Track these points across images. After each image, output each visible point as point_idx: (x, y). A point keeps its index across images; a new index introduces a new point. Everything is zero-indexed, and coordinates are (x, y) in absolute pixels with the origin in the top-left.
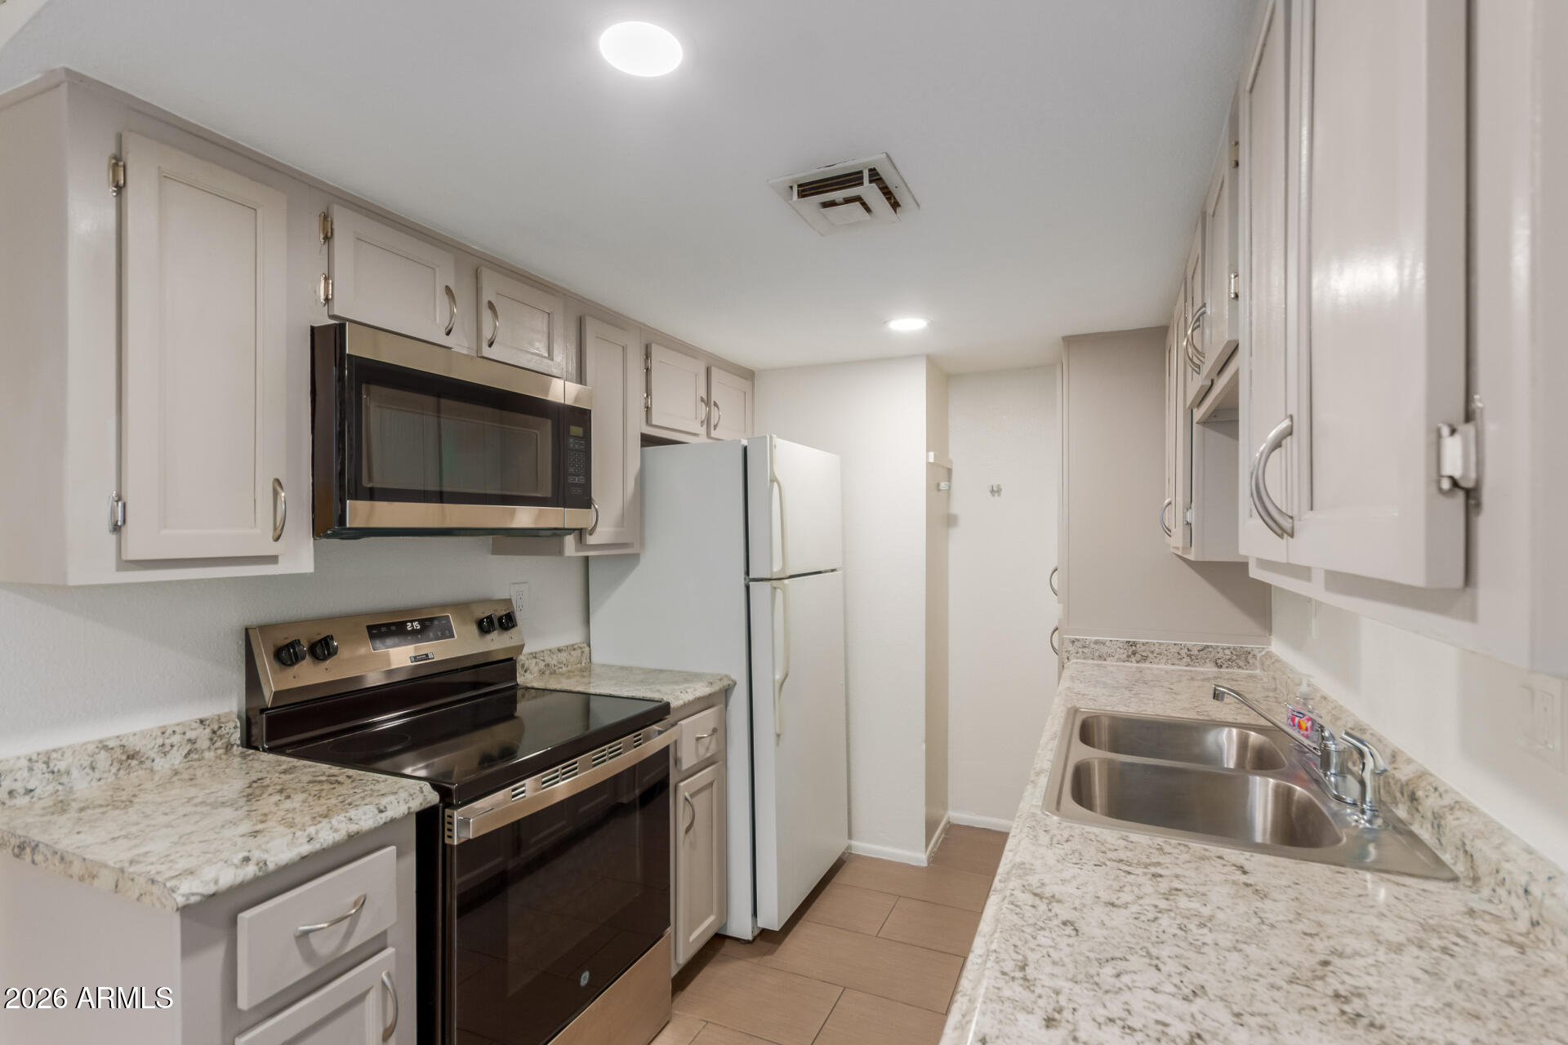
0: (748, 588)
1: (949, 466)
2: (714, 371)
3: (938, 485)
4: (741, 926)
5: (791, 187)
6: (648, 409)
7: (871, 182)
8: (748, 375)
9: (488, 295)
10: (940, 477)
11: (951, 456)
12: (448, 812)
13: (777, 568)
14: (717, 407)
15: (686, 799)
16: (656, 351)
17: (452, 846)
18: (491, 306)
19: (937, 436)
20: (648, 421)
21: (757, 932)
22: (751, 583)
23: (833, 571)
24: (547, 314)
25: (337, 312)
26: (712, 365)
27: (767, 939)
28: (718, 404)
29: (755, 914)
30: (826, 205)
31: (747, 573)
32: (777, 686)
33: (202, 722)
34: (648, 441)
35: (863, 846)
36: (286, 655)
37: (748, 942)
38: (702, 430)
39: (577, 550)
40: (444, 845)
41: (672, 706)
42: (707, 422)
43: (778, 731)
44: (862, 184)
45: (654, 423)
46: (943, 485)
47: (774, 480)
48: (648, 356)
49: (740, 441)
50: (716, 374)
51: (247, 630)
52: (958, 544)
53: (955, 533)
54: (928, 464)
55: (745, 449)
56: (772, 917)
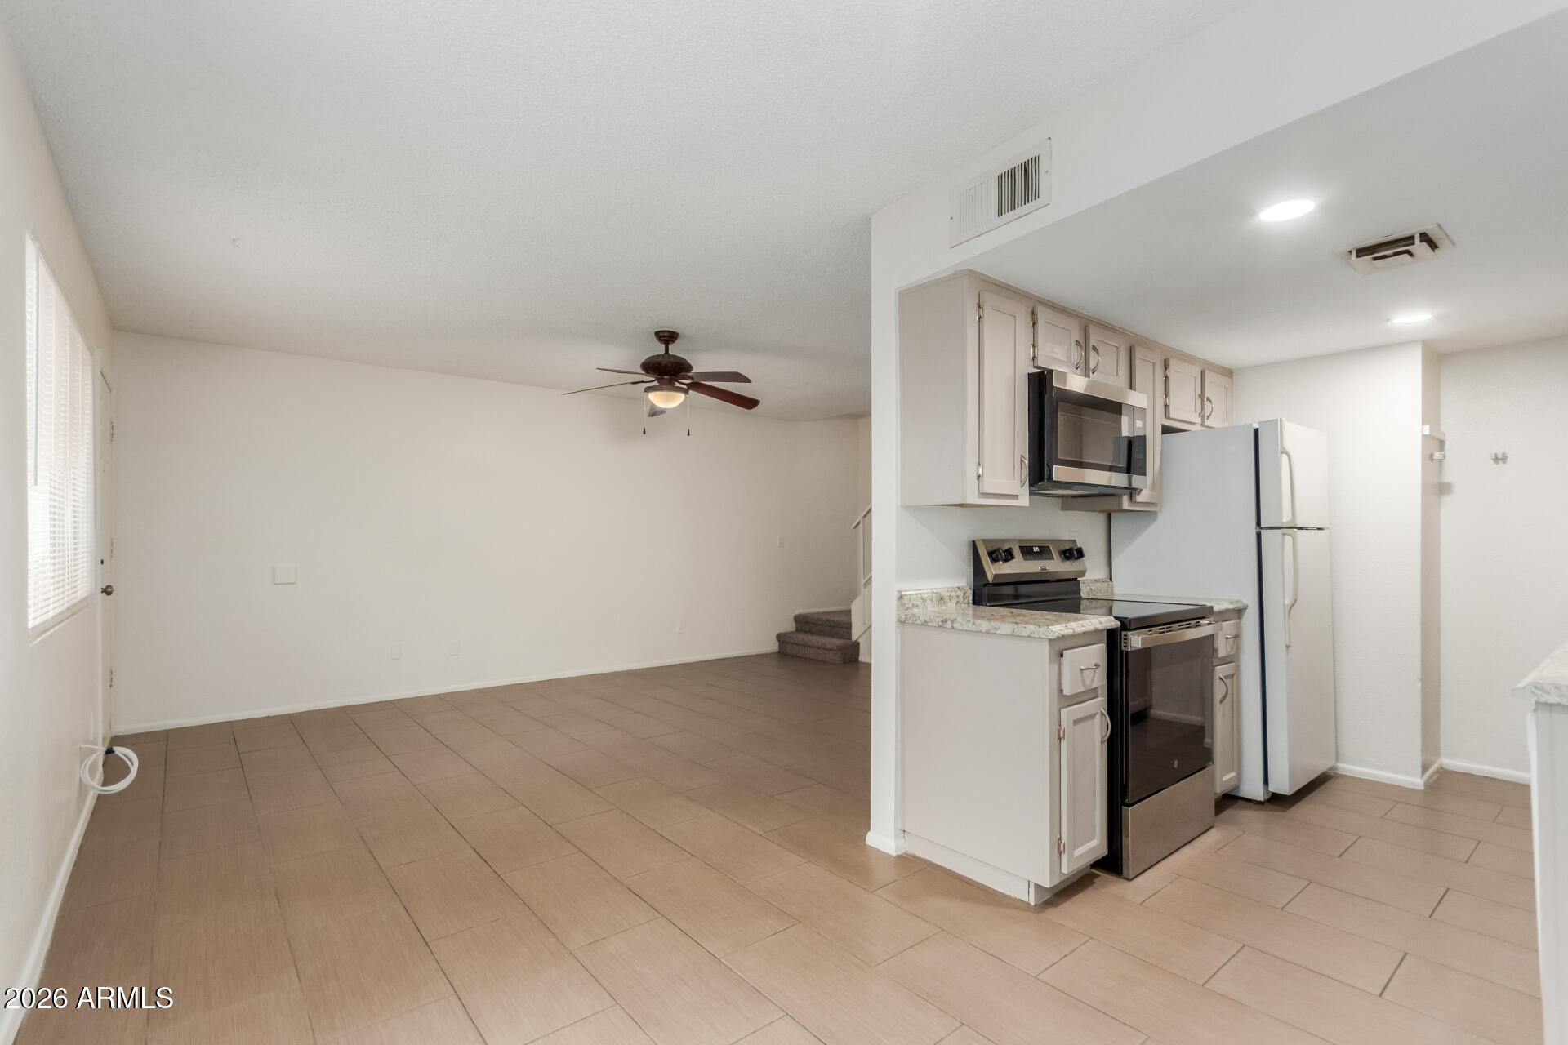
0: (1259, 535)
1: (1441, 438)
2: (1207, 373)
3: (1432, 455)
4: (1253, 789)
5: (1350, 252)
6: (1166, 406)
7: (1421, 241)
8: (1228, 373)
9: (1092, 342)
10: (1435, 447)
11: (1443, 428)
12: (1123, 633)
13: (1286, 519)
14: (1211, 402)
15: (1221, 678)
16: (1173, 363)
17: (1127, 652)
18: (1094, 348)
19: (1431, 411)
20: (1167, 415)
21: (1270, 795)
22: (1262, 531)
23: (1319, 529)
24: (1115, 349)
25: (1040, 364)
26: (1206, 370)
27: (1276, 801)
28: (1211, 398)
29: (1266, 782)
30: (1376, 259)
31: (1258, 523)
32: (1287, 609)
33: (959, 588)
34: (1166, 430)
35: (1347, 768)
36: (994, 556)
37: (1260, 803)
38: (1199, 420)
39: (1129, 506)
40: (1122, 652)
41: (1214, 609)
42: (1202, 415)
43: (1288, 643)
44: (1413, 244)
45: (1172, 416)
46: (1437, 455)
47: (1284, 452)
48: (1166, 366)
49: (1251, 425)
50: (1209, 376)
51: (974, 542)
52: (1450, 511)
53: (1447, 500)
54: (1423, 435)
55: (1256, 431)
56: (1282, 784)
